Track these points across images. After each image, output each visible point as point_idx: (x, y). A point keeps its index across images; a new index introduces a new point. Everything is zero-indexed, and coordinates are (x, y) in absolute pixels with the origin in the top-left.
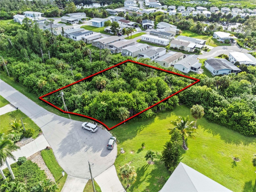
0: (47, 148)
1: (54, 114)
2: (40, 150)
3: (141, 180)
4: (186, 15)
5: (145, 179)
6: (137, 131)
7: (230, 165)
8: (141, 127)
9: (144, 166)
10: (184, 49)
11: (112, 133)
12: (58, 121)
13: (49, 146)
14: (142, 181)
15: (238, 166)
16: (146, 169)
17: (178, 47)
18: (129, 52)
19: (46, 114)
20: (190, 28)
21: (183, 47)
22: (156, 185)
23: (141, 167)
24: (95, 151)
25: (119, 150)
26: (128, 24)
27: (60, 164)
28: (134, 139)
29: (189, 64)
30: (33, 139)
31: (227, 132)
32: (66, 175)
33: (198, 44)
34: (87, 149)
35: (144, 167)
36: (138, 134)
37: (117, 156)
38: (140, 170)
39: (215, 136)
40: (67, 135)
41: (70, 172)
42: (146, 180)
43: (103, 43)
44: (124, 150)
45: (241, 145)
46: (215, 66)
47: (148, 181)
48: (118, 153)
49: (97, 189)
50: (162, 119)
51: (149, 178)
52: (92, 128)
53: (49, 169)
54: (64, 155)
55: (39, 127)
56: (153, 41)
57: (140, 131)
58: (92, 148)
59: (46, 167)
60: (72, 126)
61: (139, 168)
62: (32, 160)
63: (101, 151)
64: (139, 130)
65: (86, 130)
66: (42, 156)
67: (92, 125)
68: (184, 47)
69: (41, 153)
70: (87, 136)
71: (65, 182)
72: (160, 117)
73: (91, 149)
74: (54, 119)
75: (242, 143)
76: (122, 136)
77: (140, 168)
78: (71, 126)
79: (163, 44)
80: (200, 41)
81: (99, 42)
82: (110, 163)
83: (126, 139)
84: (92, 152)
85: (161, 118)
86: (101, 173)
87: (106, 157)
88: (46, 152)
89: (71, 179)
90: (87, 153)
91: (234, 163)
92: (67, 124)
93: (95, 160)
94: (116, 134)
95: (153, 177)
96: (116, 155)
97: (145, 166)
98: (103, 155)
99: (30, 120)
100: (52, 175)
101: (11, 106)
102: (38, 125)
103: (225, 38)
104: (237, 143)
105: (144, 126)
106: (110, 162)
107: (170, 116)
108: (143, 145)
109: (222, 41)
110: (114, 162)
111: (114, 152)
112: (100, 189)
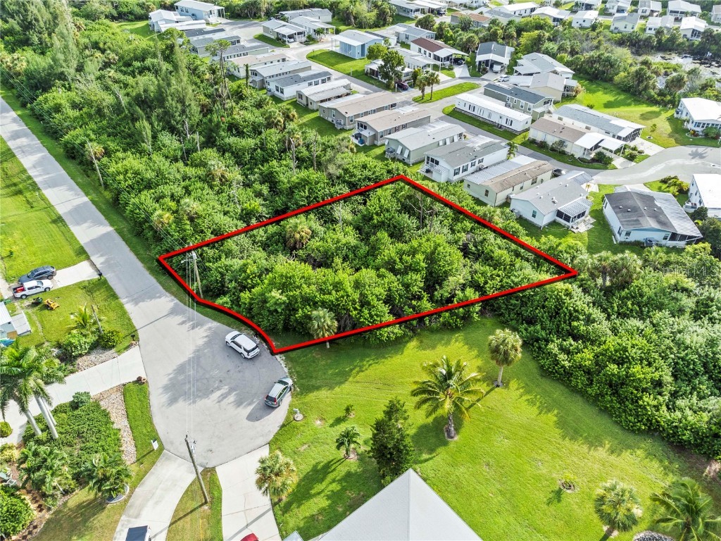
0: (139, 379)
1: (175, 299)
2: (124, 382)
3: (313, 492)
4: (625, 28)
5: (323, 491)
6: (351, 370)
7: (542, 497)
8: (365, 363)
9: (332, 460)
10: (567, 150)
11: (290, 366)
12: (180, 319)
13: (144, 376)
14: (315, 495)
15: (563, 503)
16: (333, 468)
17: (551, 140)
18: (404, 148)
19: (160, 297)
20: (616, 78)
21: (562, 143)
22: (340, 510)
23: (326, 462)
24: (239, 403)
25: (291, 412)
26: (435, 55)
27: (154, 422)
28: (337, 389)
29: (554, 202)
30: (115, 355)
31: (579, 409)
32: (161, 448)
33: (614, 136)
34: (224, 396)
35: (331, 462)
36: (351, 379)
37: (283, 426)
38: (319, 467)
39: (544, 417)
40: (191, 356)
41: (172, 443)
42: (322, 495)
43: (344, 114)
44: (303, 415)
45: (602, 453)
46: (627, 214)
47: (329, 497)
48: (287, 418)
49: (215, 493)
50: (424, 349)
51: (332, 491)
52: (245, 350)
53: (131, 427)
54: (173, 401)
55: (135, 327)
56: (486, 116)
57: (358, 373)
58: (235, 395)
59: (126, 423)
60: (206, 337)
61: (319, 463)
62: (102, 403)
63: (251, 408)
64: (357, 369)
65: (232, 350)
66: (124, 395)
67: (247, 342)
68: (565, 144)
69: (124, 389)
70: (231, 364)
71: (154, 463)
72: (421, 342)
73: (232, 398)
74: (173, 312)
75: (607, 446)
76: (311, 377)
77: (322, 464)
78: (205, 334)
79: (510, 127)
80: (622, 128)
81: (335, 109)
82: (261, 439)
83: (318, 388)
84: (233, 404)
85: (422, 347)
86: (235, 458)
87: (257, 423)
88: (135, 388)
89: (168, 459)
90: (220, 406)
91: (558, 494)
92: (199, 327)
93: (231, 425)
94: (297, 372)
95: (344, 489)
96: (281, 422)
97: (335, 461)
98: (252, 417)
99: (121, 306)
100: (133, 442)
101: (91, 265)
102: (133, 321)
103: (706, 122)
104: (594, 442)
105: (373, 360)
106: (263, 436)
107: (448, 343)
108: (348, 410)
109: (697, 129)
110: (271, 437)
111: (279, 416)
112: (221, 495)
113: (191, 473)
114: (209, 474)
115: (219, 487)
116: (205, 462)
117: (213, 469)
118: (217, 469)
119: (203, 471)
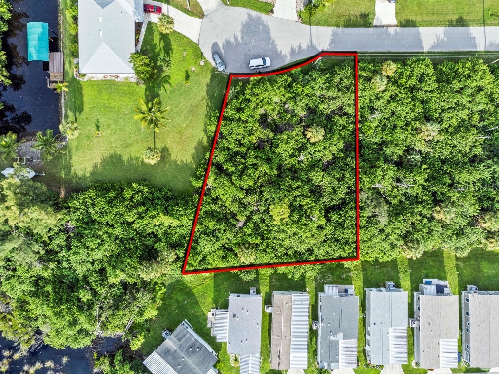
5: (160, 45)
13: (273, 15)
19: (330, 46)
23: (171, 55)
24: (227, 42)
25: (206, 62)
27: (242, 8)
28: (205, 88)
30: (298, 9)
32: (226, 4)
34: (236, 39)
37: (202, 54)
38: (170, 51)
41: (226, 10)
44: (202, 66)
48: (204, 58)
55: (313, 25)
58: (233, 43)
61: (172, 53)
63: (221, 48)
64: (210, 105)
66: (268, 3)
69: (271, 4)
70: (254, 54)
75: (99, 166)
82: (202, 43)
83: (211, 80)
84: (229, 40)
86: (201, 28)
87: (211, 46)
88: (270, 8)
89: (219, 5)
93: (218, 35)
96: (205, 55)
98: (215, 45)
101: (390, 25)
102: (319, 27)
104: (104, 162)
106: (204, 44)
110: (200, 46)
111: (208, 54)
113: (206, 10)
114: (201, 15)
115: (192, 16)
116: (208, 17)
117: (202, 18)
118: (201, 20)
119: (204, 14)
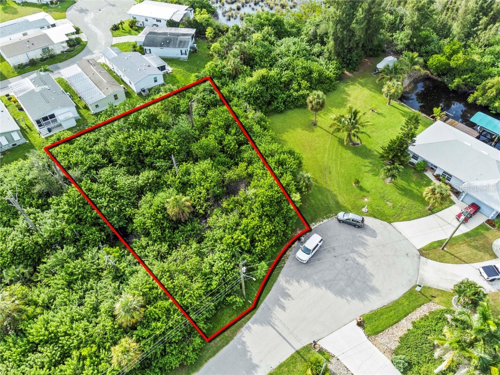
0: (360, 324)
2: (365, 338)
7: (382, 118)
10: (55, 52)
13: (355, 322)
15: (383, 113)
16: (401, 187)
18: (7, 134)
21: (45, 50)
29: (149, 66)
37: (375, 217)
39: (333, 111)
41: (410, 281)
44: (363, 207)
45: (350, 99)
46: (172, 43)
48: (367, 216)
49: (435, 245)
53: (405, 316)
59: (403, 321)
62: (393, 348)
63: (365, 237)
69: (373, 334)
73: (361, 249)
77: (400, 192)
82: (388, 228)
87: (377, 231)
88: (368, 327)
89: (423, 280)
90: (369, 256)
91: (378, 114)
96: (372, 218)
98: (373, 235)
104: (345, 100)
106: (385, 227)
110: (385, 222)
113: (427, 262)
114: (424, 252)
115: (431, 244)
116: (416, 257)
117: (419, 251)
118: (419, 248)
119: (422, 256)
